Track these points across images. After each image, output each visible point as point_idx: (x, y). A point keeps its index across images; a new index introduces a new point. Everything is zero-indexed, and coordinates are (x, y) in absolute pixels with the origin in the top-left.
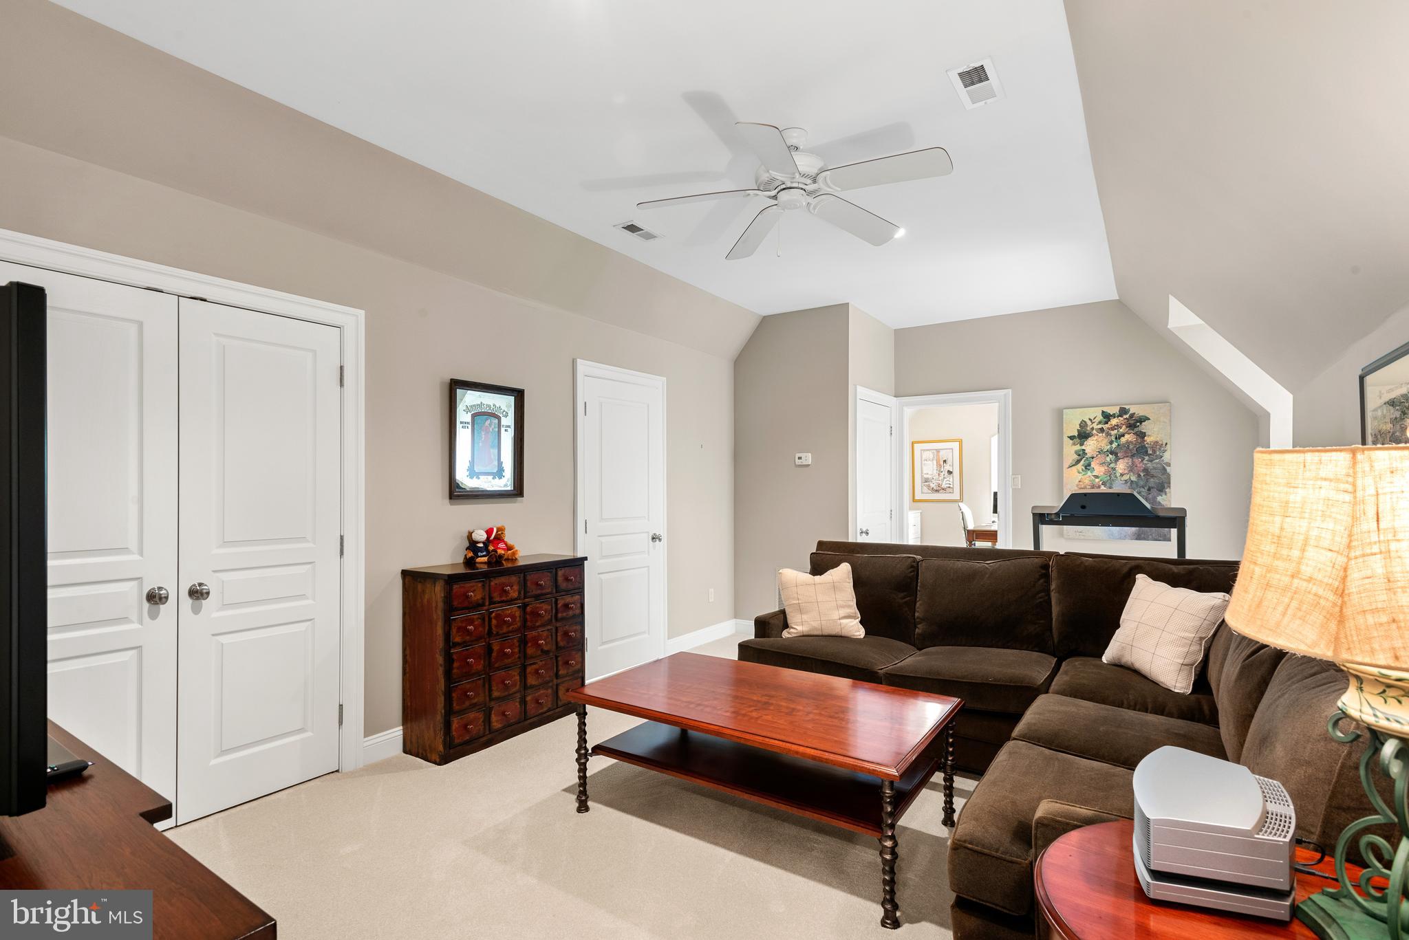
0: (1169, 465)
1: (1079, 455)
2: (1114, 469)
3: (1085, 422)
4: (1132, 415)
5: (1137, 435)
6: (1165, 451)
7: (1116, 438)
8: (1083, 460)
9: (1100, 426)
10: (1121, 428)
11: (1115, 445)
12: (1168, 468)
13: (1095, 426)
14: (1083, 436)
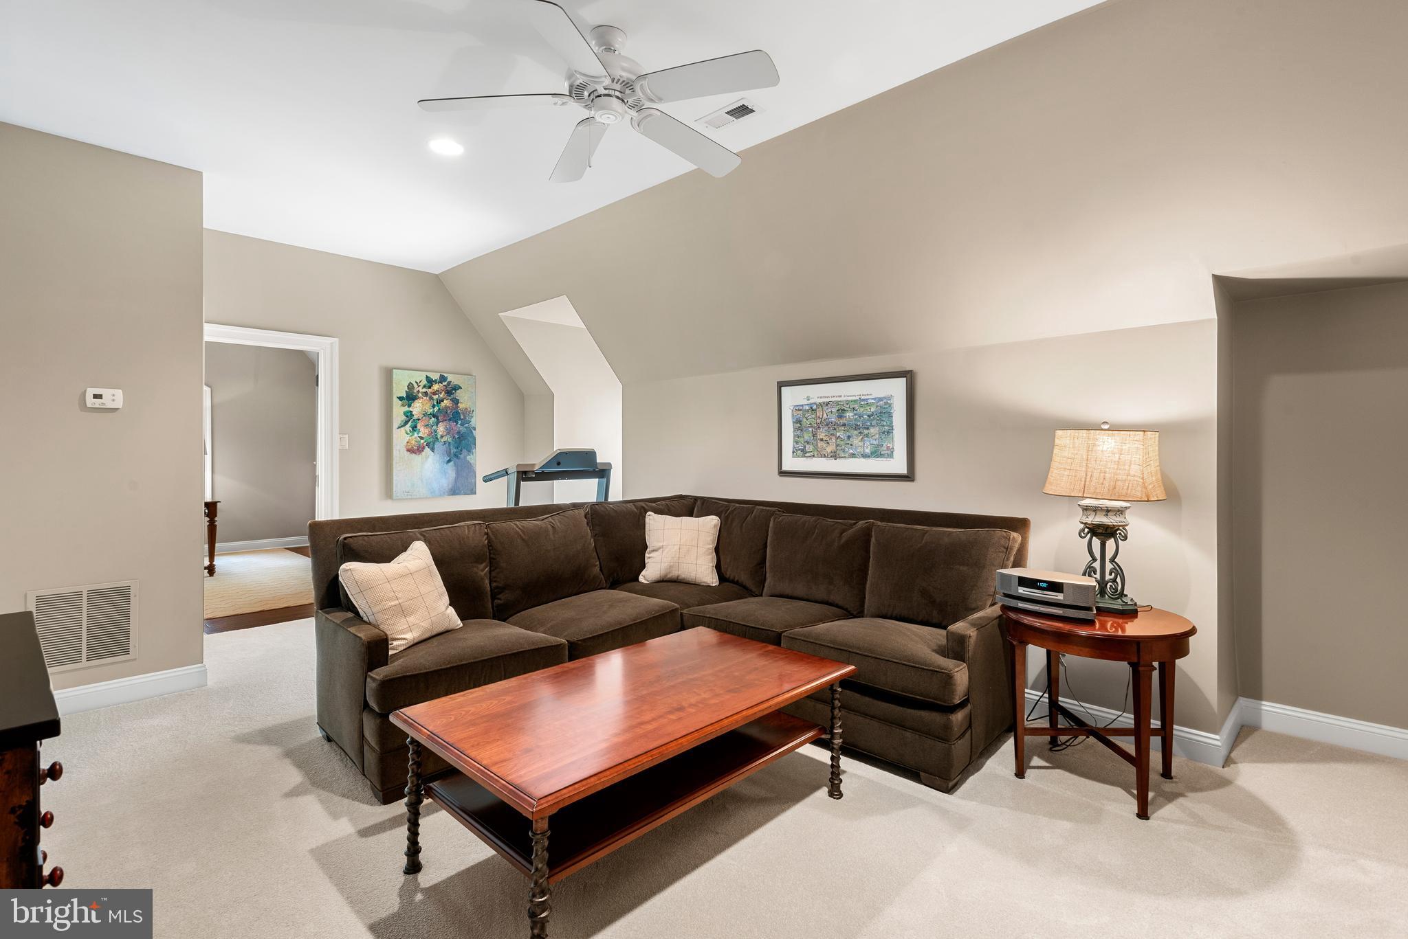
0: (475, 429)
1: (407, 416)
2: (436, 431)
3: (413, 384)
4: (450, 382)
5: (453, 401)
6: (472, 417)
7: (437, 402)
8: (410, 422)
9: (424, 390)
10: (441, 393)
11: (436, 409)
12: (474, 431)
13: (420, 389)
14: (410, 398)
